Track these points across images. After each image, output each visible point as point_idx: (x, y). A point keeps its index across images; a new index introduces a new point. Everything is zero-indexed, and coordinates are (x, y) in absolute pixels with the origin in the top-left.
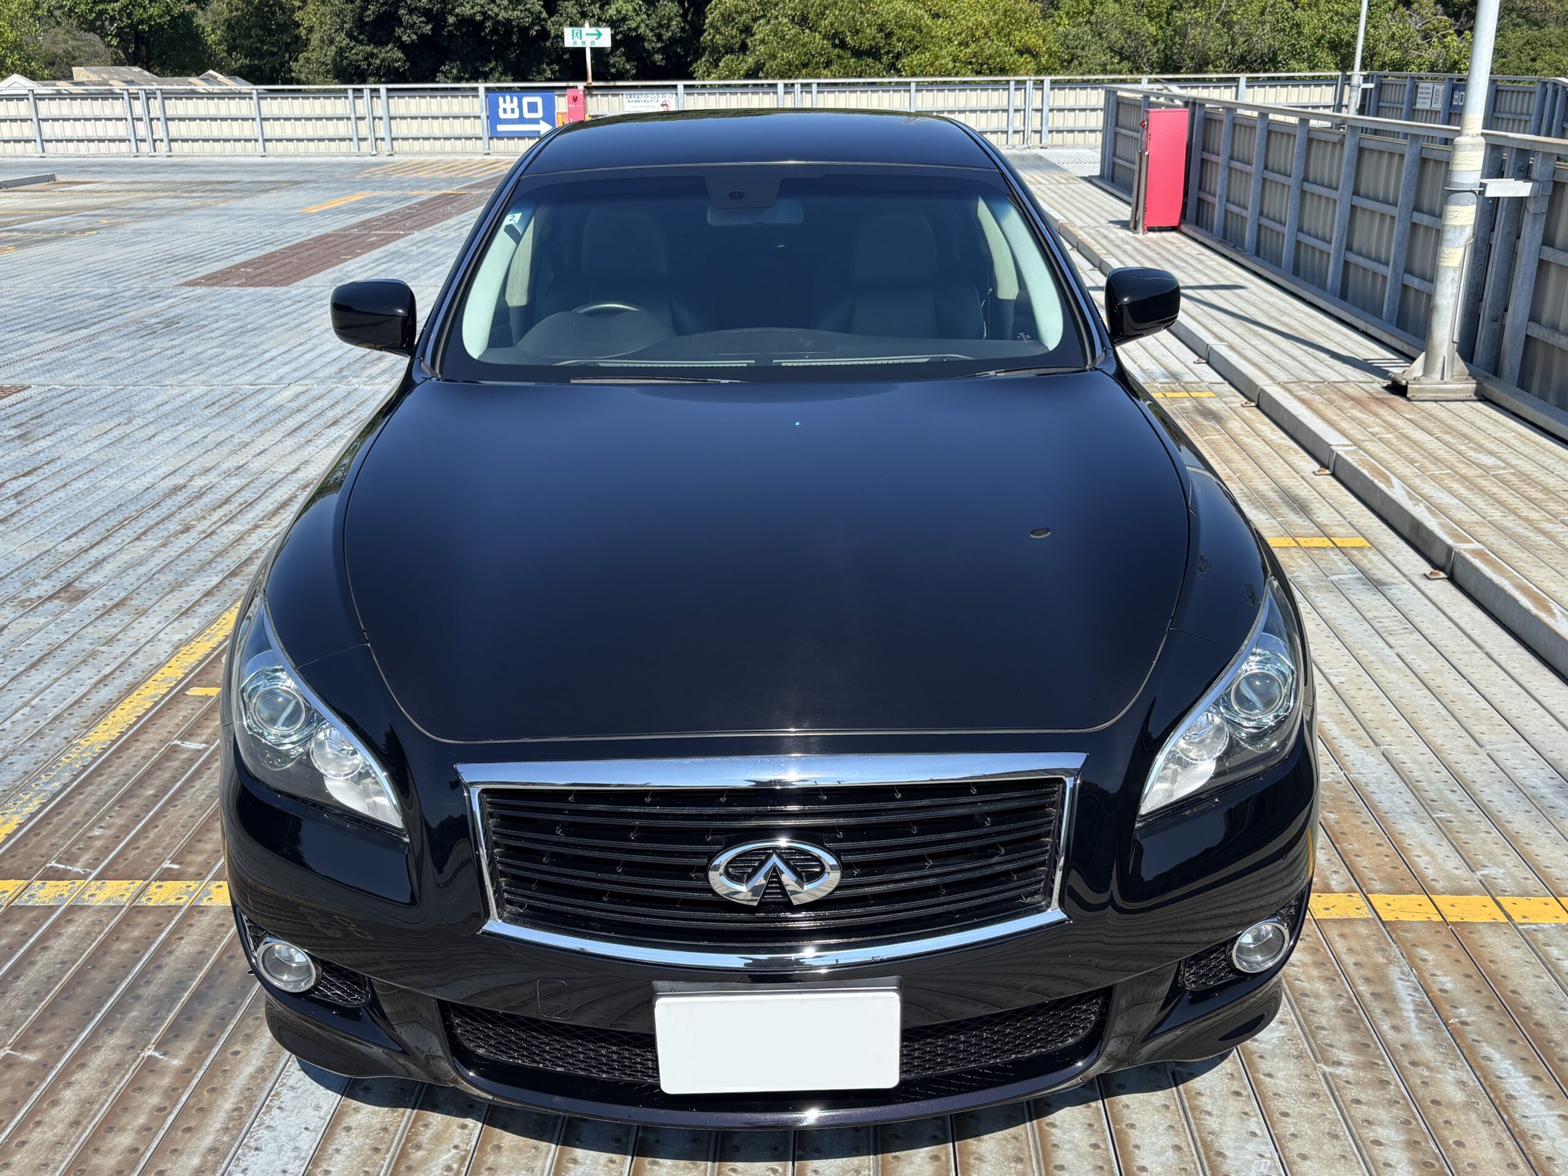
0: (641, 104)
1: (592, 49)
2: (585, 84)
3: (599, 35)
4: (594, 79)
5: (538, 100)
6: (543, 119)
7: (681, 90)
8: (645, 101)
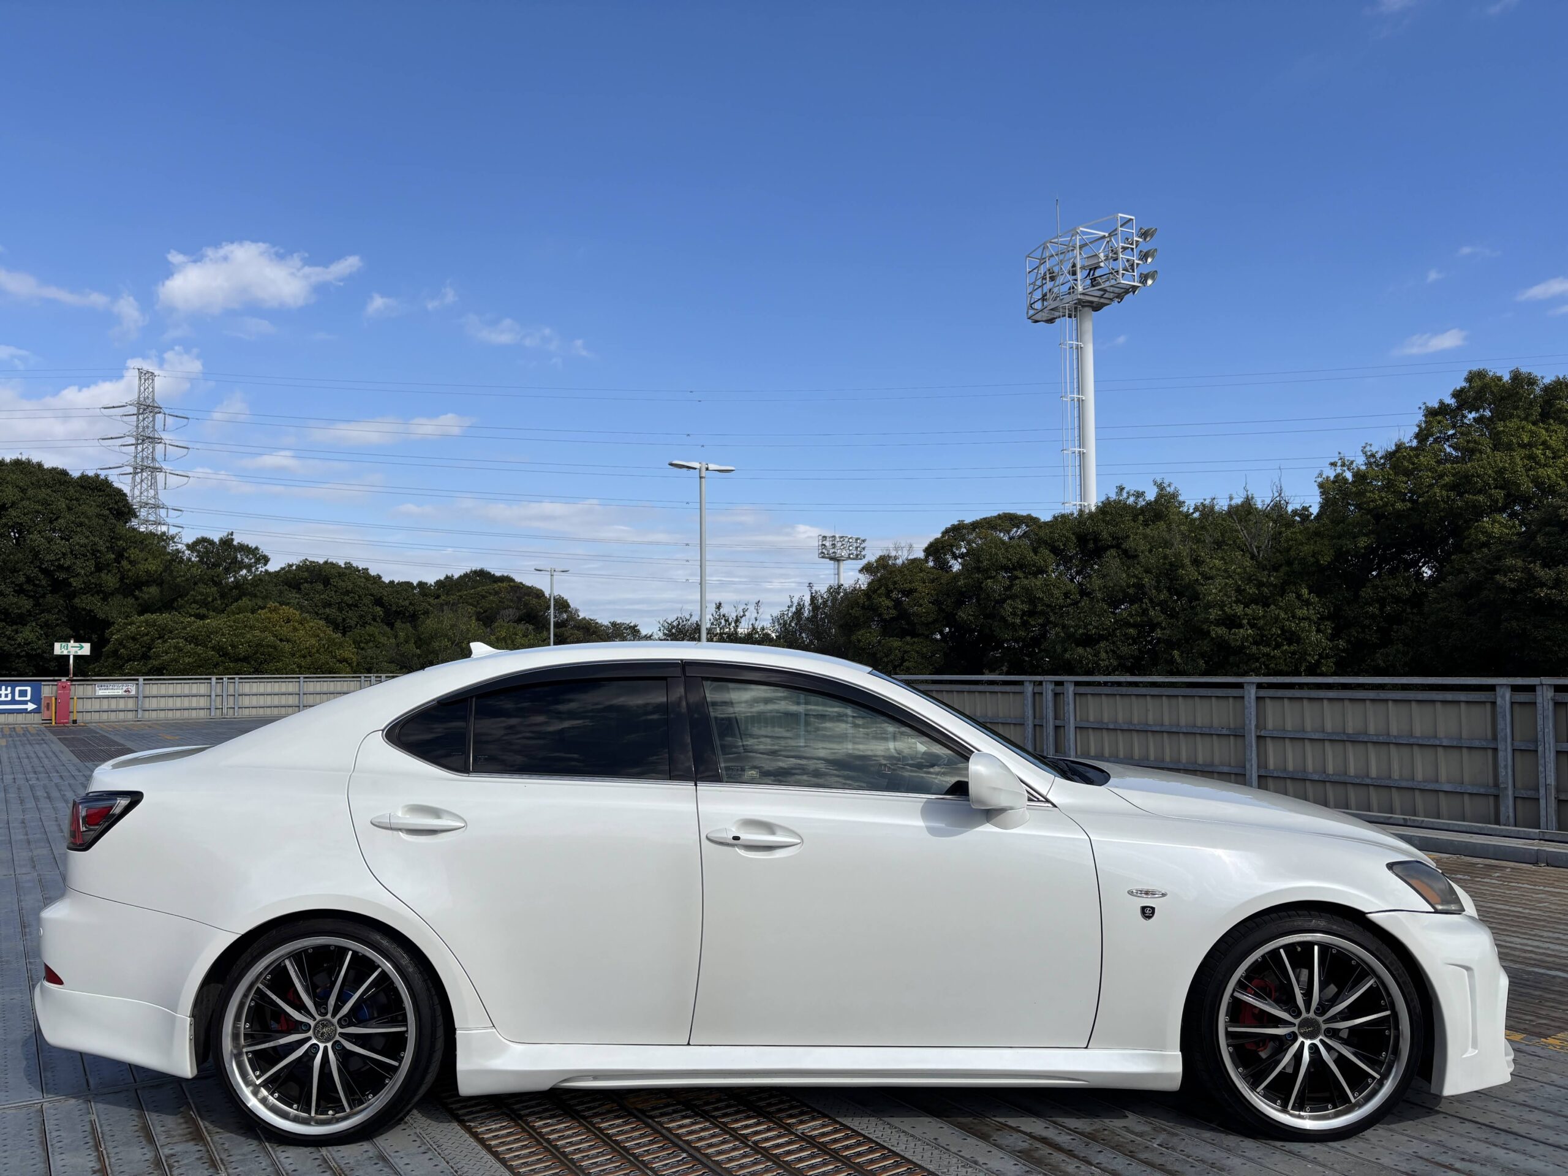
0: (108, 691)
1: (74, 656)
2: (67, 678)
3: (82, 647)
4: (74, 676)
5: (29, 689)
6: (30, 701)
7: (141, 681)
8: (112, 689)
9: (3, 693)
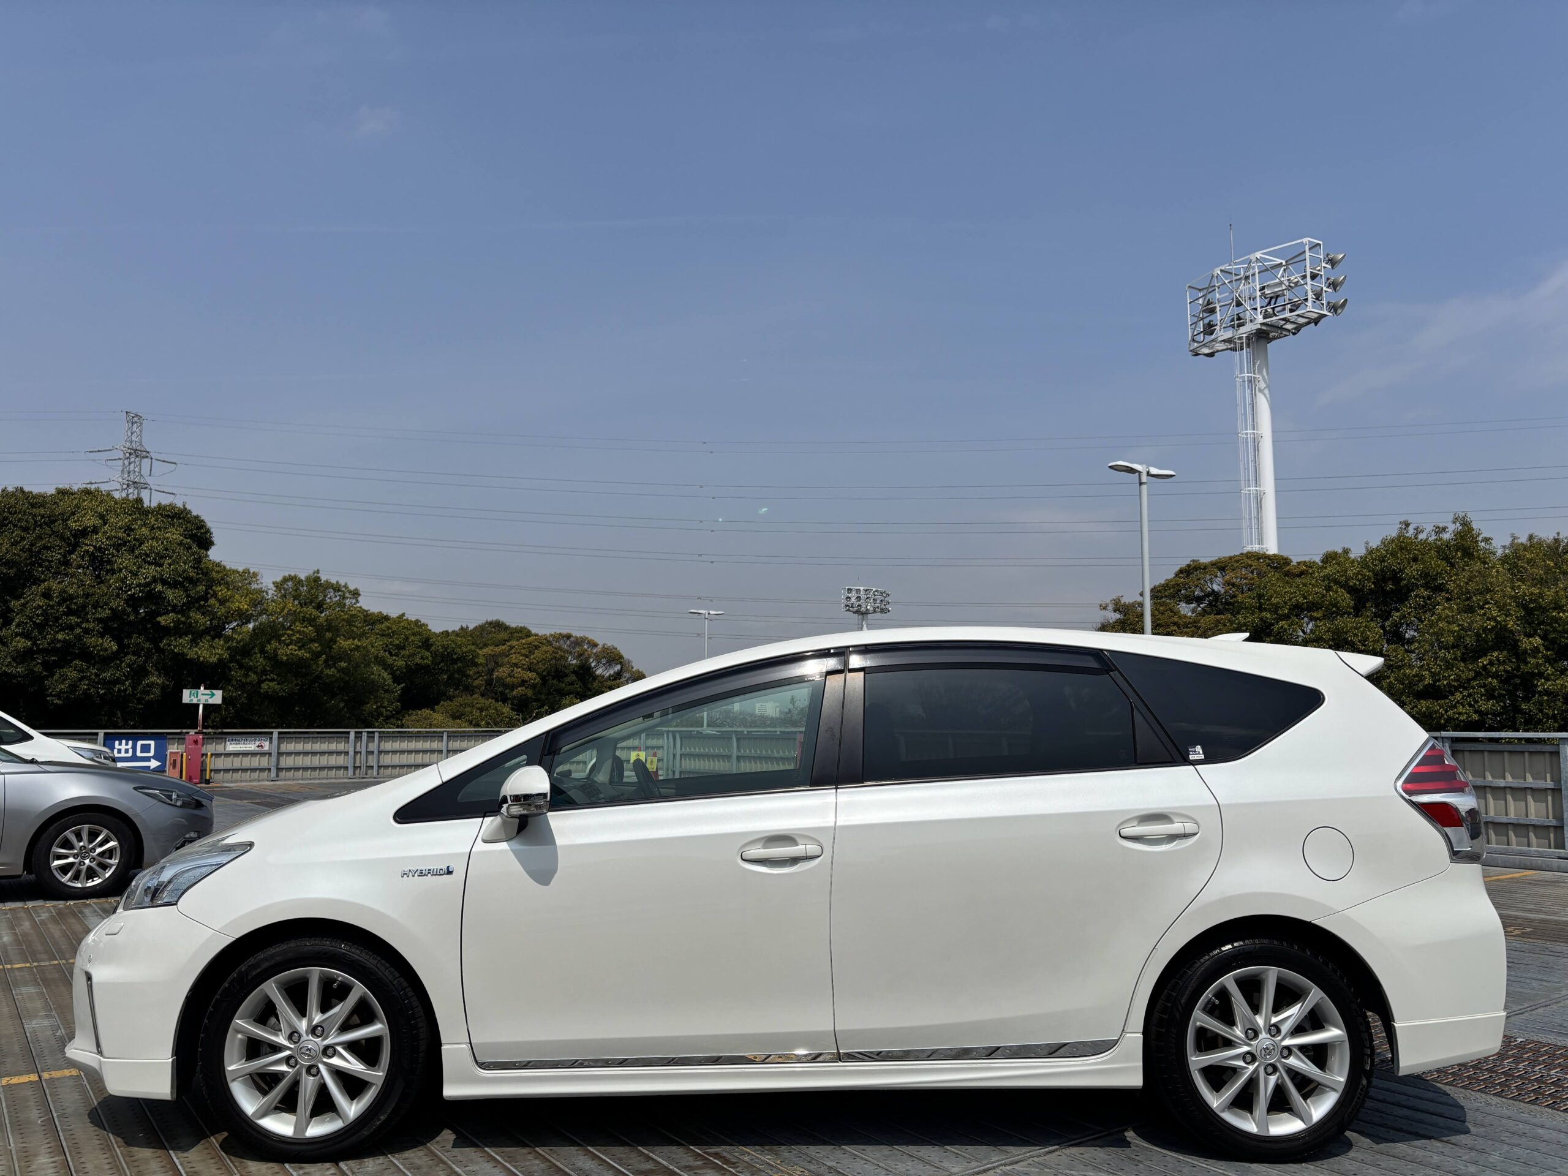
0: (239, 746)
1: (205, 706)
2: (196, 731)
3: (213, 695)
4: (204, 727)
5: (152, 743)
6: (153, 757)
7: (275, 735)
8: (244, 743)
9: (123, 748)
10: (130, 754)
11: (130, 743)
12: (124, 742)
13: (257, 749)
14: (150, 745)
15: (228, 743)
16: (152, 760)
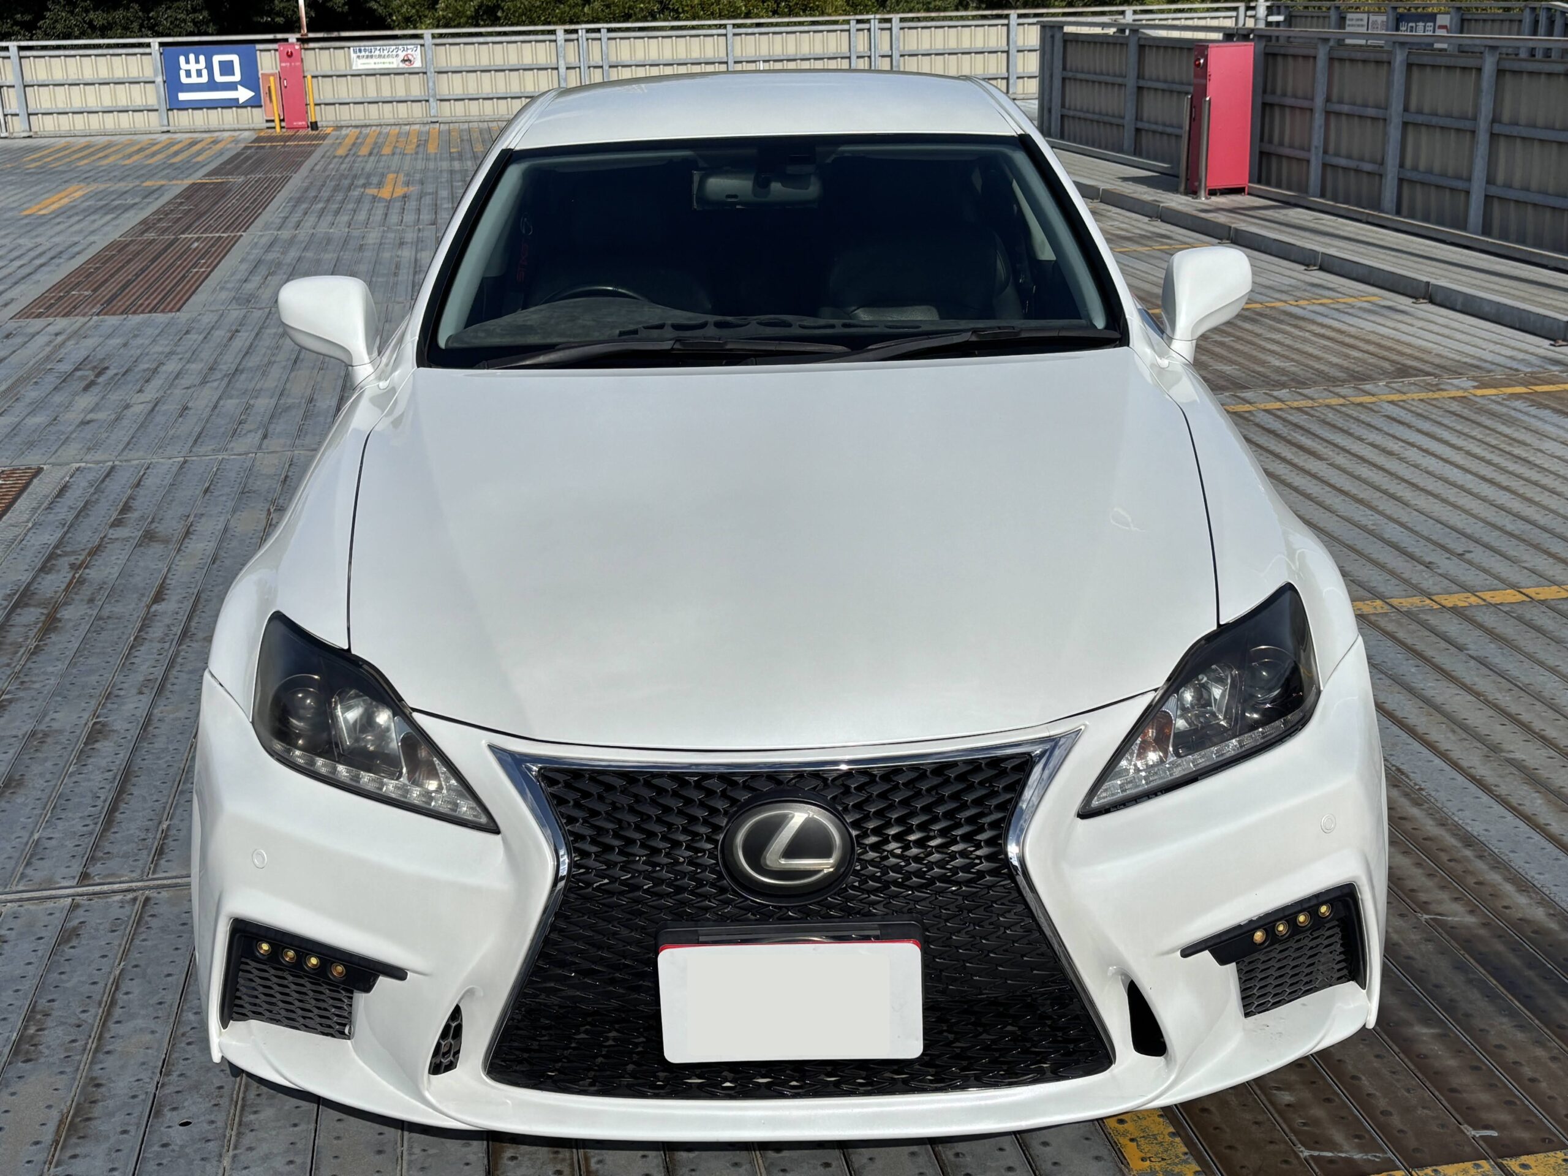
0: (372, 60)
2: (298, 36)
5: (235, 58)
6: (241, 83)
7: (428, 39)
8: (380, 56)
9: (192, 67)
10: (205, 79)
11: (202, 58)
12: (192, 57)
13: (402, 65)
14: (232, 62)
15: (353, 56)
16: (239, 87)
